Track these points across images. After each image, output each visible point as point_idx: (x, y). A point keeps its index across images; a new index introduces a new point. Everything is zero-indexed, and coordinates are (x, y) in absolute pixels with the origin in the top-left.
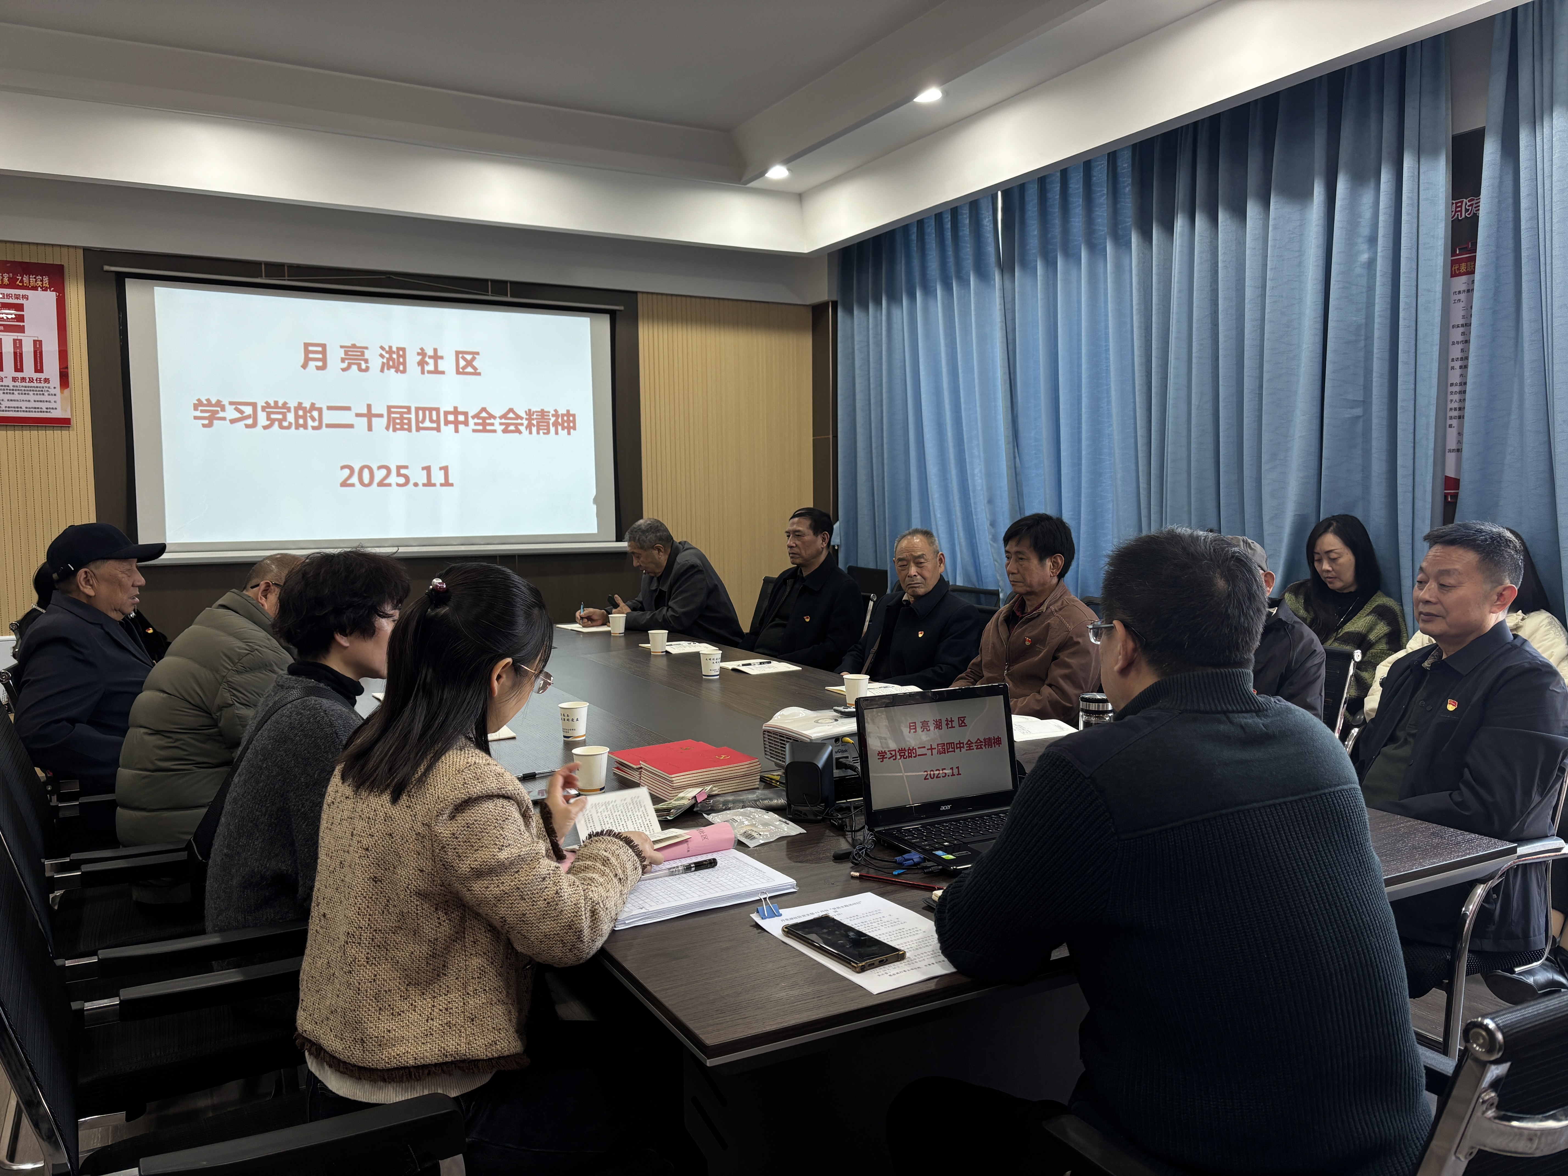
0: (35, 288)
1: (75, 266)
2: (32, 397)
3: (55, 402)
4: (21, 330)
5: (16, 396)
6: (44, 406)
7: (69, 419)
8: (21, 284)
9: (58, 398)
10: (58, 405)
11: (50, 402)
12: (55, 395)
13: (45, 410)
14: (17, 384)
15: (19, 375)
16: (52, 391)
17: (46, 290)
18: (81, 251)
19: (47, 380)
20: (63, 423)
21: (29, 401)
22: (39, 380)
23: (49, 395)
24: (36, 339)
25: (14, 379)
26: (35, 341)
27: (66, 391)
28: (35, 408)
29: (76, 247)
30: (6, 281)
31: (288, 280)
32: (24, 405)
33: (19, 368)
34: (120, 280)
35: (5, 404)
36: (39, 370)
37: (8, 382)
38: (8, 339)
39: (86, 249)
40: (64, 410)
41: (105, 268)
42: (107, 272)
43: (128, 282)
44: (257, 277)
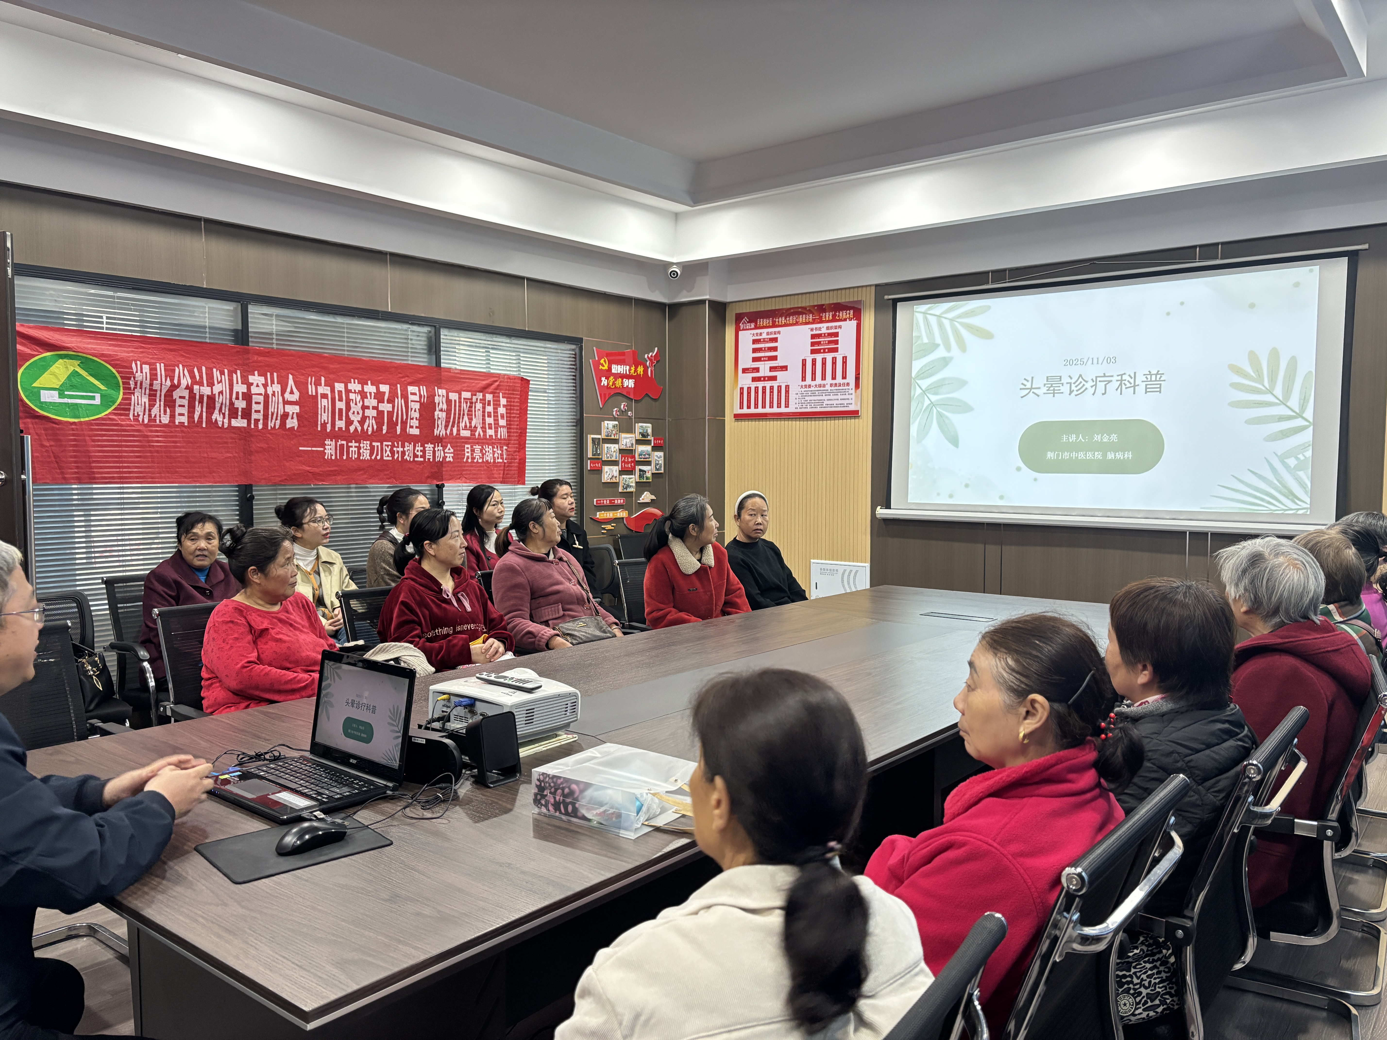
0: (845, 320)
1: (868, 299)
2: (840, 397)
3: (851, 399)
4: (836, 350)
5: (832, 397)
6: (845, 402)
7: (858, 411)
8: (838, 318)
9: (853, 396)
10: (853, 402)
11: (848, 399)
12: (852, 394)
13: (845, 405)
14: (833, 388)
15: (834, 382)
16: (850, 392)
17: (851, 320)
18: (873, 288)
19: (848, 384)
20: (854, 414)
21: (838, 400)
22: (844, 384)
23: (848, 394)
24: (844, 356)
25: (831, 385)
26: (843, 358)
27: (859, 391)
28: (841, 404)
29: (870, 286)
30: (831, 318)
31: (1008, 282)
32: (835, 402)
33: (834, 378)
34: (895, 303)
35: (826, 402)
36: (844, 377)
37: (828, 387)
38: (829, 357)
39: (876, 286)
40: (856, 404)
41: (887, 298)
42: (887, 300)
43: (898, 304)
44: (985, 285)
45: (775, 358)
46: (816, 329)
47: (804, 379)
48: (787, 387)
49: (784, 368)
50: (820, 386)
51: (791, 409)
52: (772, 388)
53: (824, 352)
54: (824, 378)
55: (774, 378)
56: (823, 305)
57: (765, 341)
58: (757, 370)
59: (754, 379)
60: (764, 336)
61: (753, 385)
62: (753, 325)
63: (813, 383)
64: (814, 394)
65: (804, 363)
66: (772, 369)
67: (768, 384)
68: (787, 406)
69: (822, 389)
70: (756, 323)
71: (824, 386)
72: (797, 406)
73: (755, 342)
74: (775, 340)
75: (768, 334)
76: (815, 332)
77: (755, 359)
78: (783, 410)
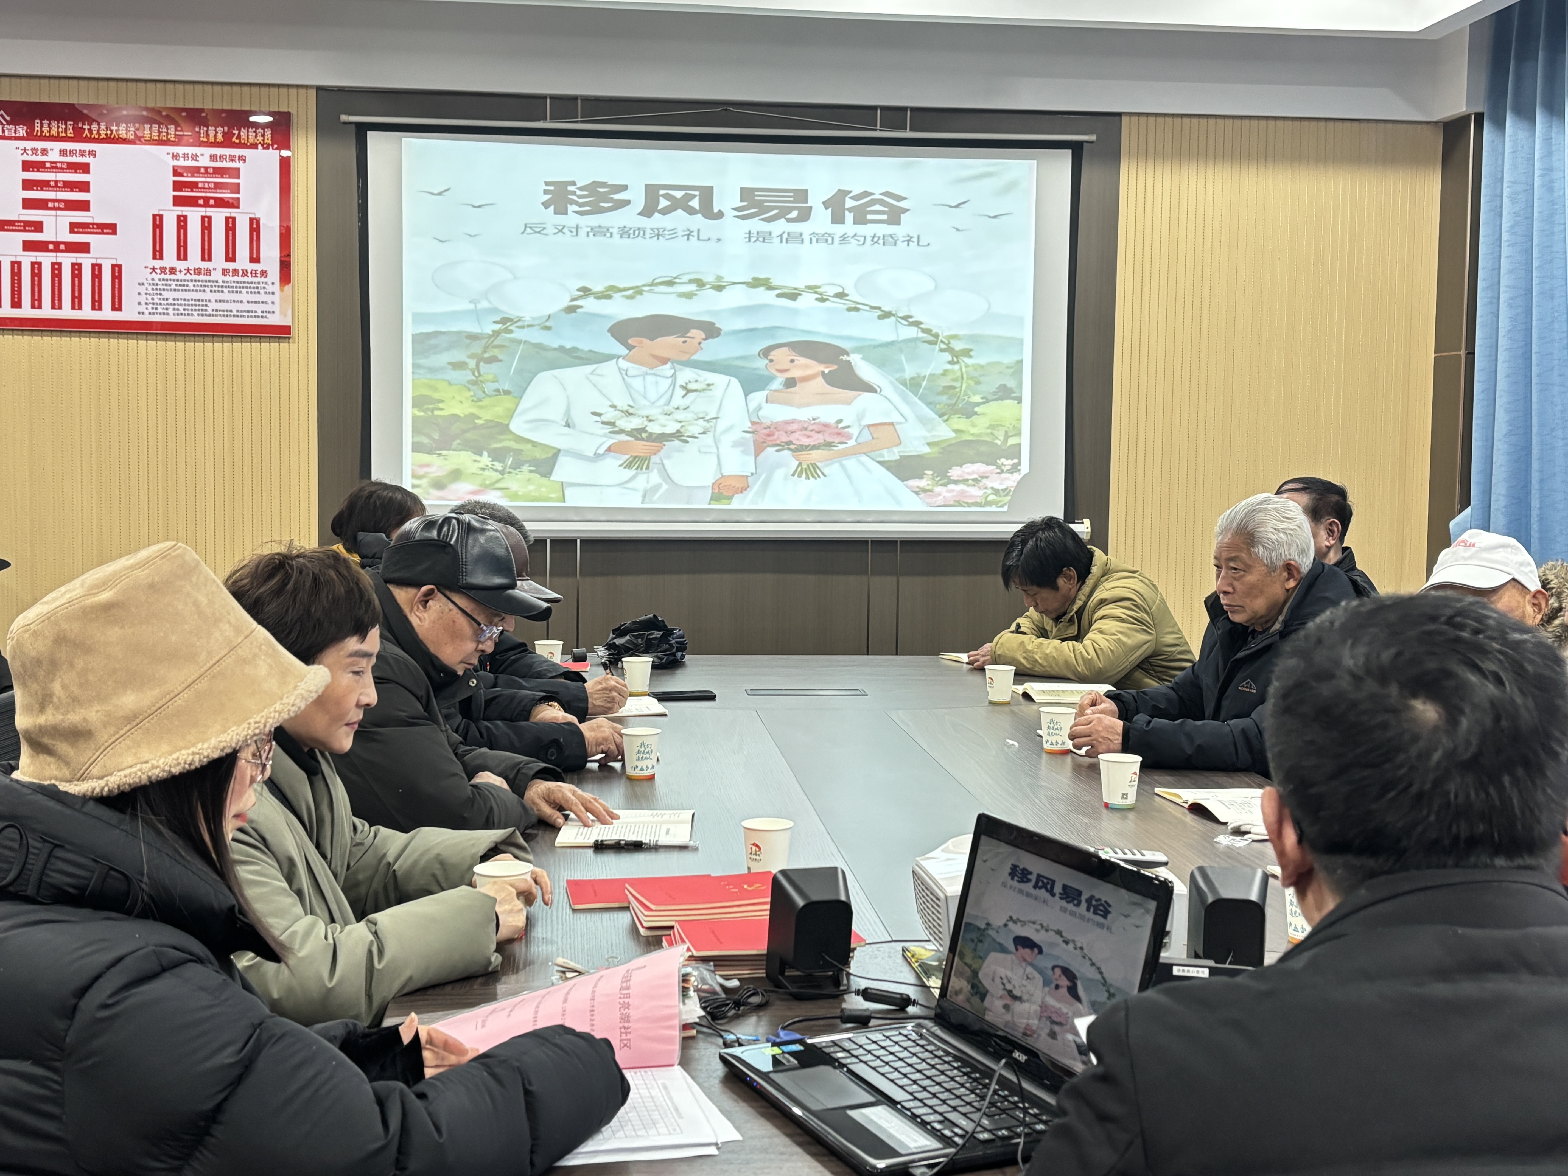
0: (254, 146)
1: (304, 113)
2: (245, 297)
3: (273, 303)
4: (234, 204)
5: (226, 296)
6: (259, 308)
7: (289, 327)
8: (237, 141)
9: (276, 298)
10: (276, 308)
11: (266, 303)
12: (273, 293)
13: (260, 314)
14: (228, 278)
15: (231, 266)
16: (270, 288)
17: (268, 148)
18: (313, 93)
19: (264, 273)
20: (281, 333)
21: (241, 302)
22: (254, 273)
23: (266, 293)
24: (253, 216)
25: (225, 272)
26: (251, 220)
27: (288, 288)
28: (248, 312)
29: (307, 87)
30: (220, 137)
31: (582, 122)
32: (234, 307)
33: (231, 257)
34: (362, 130)
35: (213, 305)
36: (255, 259)
37: (217, 276)
38: (219, 216)
39: (319, 89)
40: (283, 314)
41: (344, 118)
42: (345, 123)
43: (370, 134)
44: (539, 120)
45: (84, 206)
46: (186, 156)
47: (158, 253)
48: (117, 270)
49: (110, 229)
50: (198, 271)
51: (129, 313)
52: (77, 269)
53: (206, 204)
54: (206, 254)
55: (84, 248)
56: (202, 110)
57: (54, 167)
58: (38, 227)
59: (28, 246)
60: (54, 156)
61: (27, 259)
62: (22, 131)
63: (181, 265)
64: (182, 286)
65: (158, 223)
66: (75, 227)
67: (67, 260)
68: (117, 306)
69: (202, 277)
70: (31, 127)
71: (208, 272)
72: (142, 308)
73: (27, 166)
74: (85, 168)
75: (63, 153)
76: (181, 162)
77: (28, 204)
78: (107, 314)
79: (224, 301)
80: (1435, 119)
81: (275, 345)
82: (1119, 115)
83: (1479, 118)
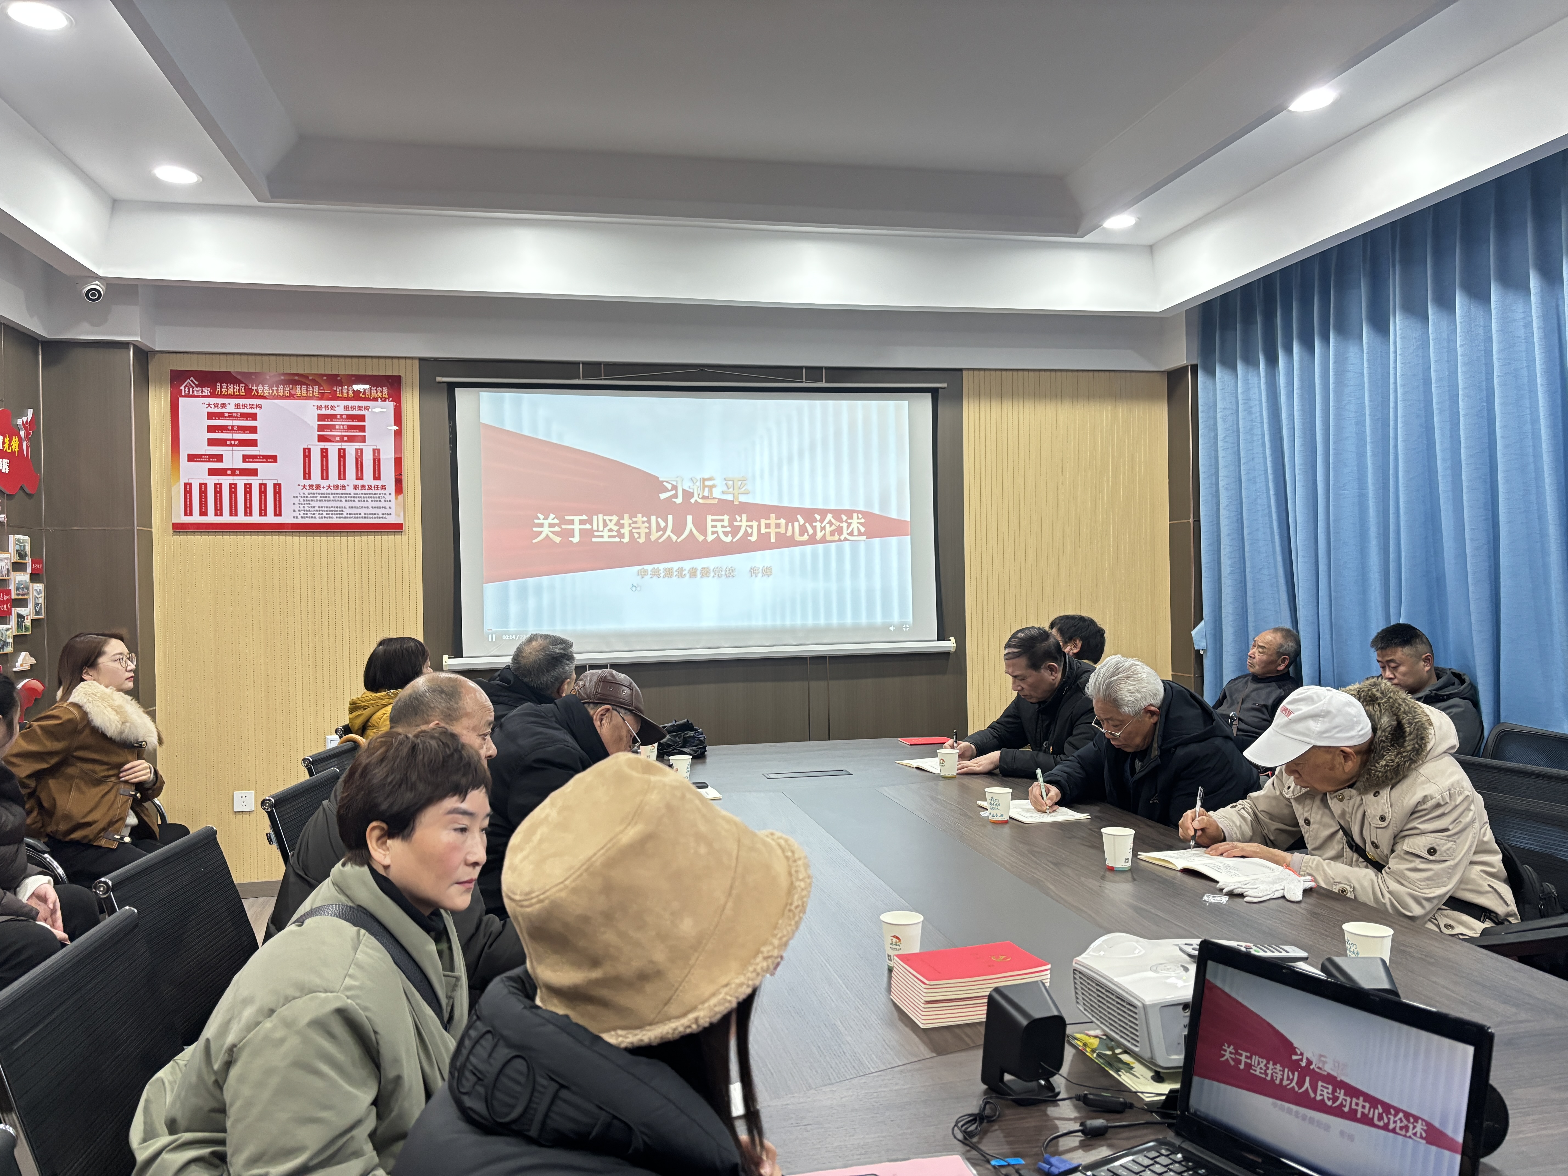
0: (375, 399)
1: (411, 376)
2: (370, 504)
3: (390, 508)
4: (363, 439)
5: (356, 504)
6: (380, 512)
7: (402, 524)
8: (363, 396)
9: (393, 504)
10: (392, 511)
11: (385, 508)
12: (390, 501)
13: (381, 516)
14: (357, 491)
15: (360, 483)
16: (388, 498)
17: (385, 401)
18: (417, 362)
19: (383, 487)
20: (397, 528)
21: (368, 507)
22: (377, 487)
23: (385, 501)
24: (375, 448)
25: (355, 487)
26: (374, 450)
27: (400, 497)
28: (372, 514)
29: (412, 358)
30: (351, 394)
31: (605, 379)
32: (363, 511)
33: (359, 477)
34: (451, 388)
35: (347, 511)
36: (377, 477)
37: (350, 490)
38: (351, 449)
39: (421, 360)
40: (398, 515)
41: (439, 379)
42: (439, 383)
43: (458, 391)
44: (575, 379)
45: (253, 443)
46: (326, 407)
47: (307, 475)
48: (278, 488)
49: (273, 459)
50: (336, 487)
51: (287, 518)
52: (248, 488)
53: (342, 440)
54: (342, 475)
55: (254, 472)
56: (338, 375)
57: (231, 416)
58: (219, 458)
59: (212, 472)
60: (231, 409)
61: (211, 481)
62: (207, 391)
63: (324, 483)
64: (325, 497)
65: (307, 454)
66: (246, 458)
67: (241, 481)
68: (278, 513)
69: (339, 491)
70: (214, 388)
71: (343, 487)
72: (296, 514)
73: (210, 416)
74: (254, 417)
75: (237, 406)
76: (324, 412)
77: (212, 442)
78: (270, 518)
79: (355, 507)
80: (1163, 370)
81: (392, 537)
82: (961, 370)
83: (1195, 368)
